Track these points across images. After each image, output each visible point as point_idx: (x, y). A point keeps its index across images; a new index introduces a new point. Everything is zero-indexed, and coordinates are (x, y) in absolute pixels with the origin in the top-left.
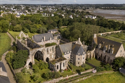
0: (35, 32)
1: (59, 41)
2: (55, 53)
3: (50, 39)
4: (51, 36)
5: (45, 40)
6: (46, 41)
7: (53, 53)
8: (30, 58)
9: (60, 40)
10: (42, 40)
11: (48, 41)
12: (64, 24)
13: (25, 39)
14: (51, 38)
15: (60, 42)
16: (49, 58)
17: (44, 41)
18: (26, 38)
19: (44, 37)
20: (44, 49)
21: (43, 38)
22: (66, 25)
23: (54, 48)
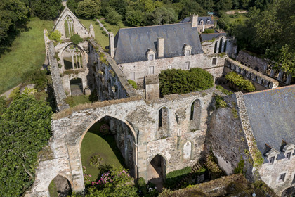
0: (137, 21)
1: (221, 61)
2: (201, 132)
3: (186, 52)
4: (190, 37)
5: (161, 54)
6: (165, 56)
7: (193, 135)
8: (57, 154)
9: (227, 61)
10: (152, 52)
11: (176, 59)
12: (237, 4)
13: (81, 45)
14: (188, 47)
15: (225, 66)
16: (168, 156)
17: (157, 57)
18: (87, 39)
19: (161, 42)
20: (144, 113)
21: (156, 44)
22: (244, 6)
23: (204, 107)
